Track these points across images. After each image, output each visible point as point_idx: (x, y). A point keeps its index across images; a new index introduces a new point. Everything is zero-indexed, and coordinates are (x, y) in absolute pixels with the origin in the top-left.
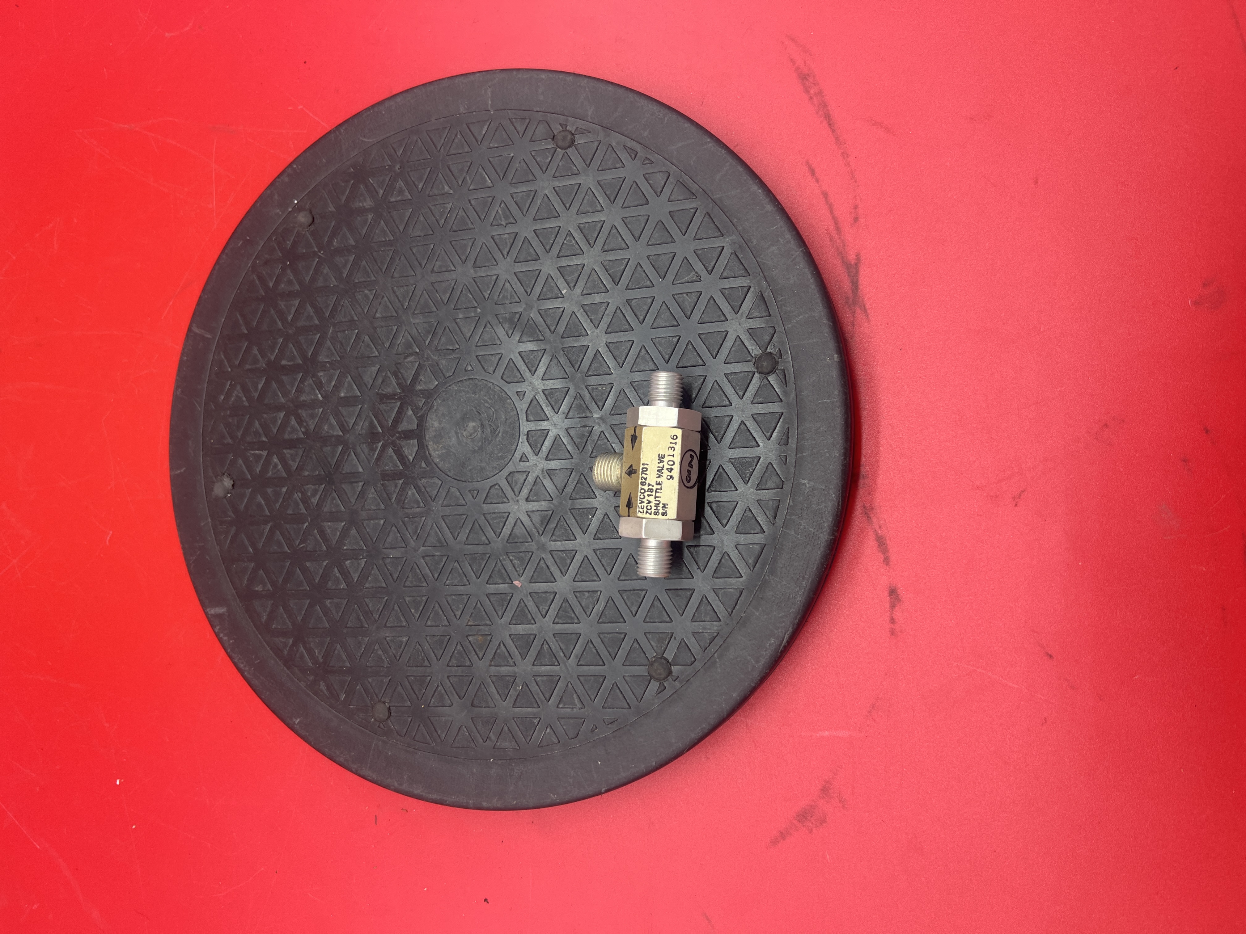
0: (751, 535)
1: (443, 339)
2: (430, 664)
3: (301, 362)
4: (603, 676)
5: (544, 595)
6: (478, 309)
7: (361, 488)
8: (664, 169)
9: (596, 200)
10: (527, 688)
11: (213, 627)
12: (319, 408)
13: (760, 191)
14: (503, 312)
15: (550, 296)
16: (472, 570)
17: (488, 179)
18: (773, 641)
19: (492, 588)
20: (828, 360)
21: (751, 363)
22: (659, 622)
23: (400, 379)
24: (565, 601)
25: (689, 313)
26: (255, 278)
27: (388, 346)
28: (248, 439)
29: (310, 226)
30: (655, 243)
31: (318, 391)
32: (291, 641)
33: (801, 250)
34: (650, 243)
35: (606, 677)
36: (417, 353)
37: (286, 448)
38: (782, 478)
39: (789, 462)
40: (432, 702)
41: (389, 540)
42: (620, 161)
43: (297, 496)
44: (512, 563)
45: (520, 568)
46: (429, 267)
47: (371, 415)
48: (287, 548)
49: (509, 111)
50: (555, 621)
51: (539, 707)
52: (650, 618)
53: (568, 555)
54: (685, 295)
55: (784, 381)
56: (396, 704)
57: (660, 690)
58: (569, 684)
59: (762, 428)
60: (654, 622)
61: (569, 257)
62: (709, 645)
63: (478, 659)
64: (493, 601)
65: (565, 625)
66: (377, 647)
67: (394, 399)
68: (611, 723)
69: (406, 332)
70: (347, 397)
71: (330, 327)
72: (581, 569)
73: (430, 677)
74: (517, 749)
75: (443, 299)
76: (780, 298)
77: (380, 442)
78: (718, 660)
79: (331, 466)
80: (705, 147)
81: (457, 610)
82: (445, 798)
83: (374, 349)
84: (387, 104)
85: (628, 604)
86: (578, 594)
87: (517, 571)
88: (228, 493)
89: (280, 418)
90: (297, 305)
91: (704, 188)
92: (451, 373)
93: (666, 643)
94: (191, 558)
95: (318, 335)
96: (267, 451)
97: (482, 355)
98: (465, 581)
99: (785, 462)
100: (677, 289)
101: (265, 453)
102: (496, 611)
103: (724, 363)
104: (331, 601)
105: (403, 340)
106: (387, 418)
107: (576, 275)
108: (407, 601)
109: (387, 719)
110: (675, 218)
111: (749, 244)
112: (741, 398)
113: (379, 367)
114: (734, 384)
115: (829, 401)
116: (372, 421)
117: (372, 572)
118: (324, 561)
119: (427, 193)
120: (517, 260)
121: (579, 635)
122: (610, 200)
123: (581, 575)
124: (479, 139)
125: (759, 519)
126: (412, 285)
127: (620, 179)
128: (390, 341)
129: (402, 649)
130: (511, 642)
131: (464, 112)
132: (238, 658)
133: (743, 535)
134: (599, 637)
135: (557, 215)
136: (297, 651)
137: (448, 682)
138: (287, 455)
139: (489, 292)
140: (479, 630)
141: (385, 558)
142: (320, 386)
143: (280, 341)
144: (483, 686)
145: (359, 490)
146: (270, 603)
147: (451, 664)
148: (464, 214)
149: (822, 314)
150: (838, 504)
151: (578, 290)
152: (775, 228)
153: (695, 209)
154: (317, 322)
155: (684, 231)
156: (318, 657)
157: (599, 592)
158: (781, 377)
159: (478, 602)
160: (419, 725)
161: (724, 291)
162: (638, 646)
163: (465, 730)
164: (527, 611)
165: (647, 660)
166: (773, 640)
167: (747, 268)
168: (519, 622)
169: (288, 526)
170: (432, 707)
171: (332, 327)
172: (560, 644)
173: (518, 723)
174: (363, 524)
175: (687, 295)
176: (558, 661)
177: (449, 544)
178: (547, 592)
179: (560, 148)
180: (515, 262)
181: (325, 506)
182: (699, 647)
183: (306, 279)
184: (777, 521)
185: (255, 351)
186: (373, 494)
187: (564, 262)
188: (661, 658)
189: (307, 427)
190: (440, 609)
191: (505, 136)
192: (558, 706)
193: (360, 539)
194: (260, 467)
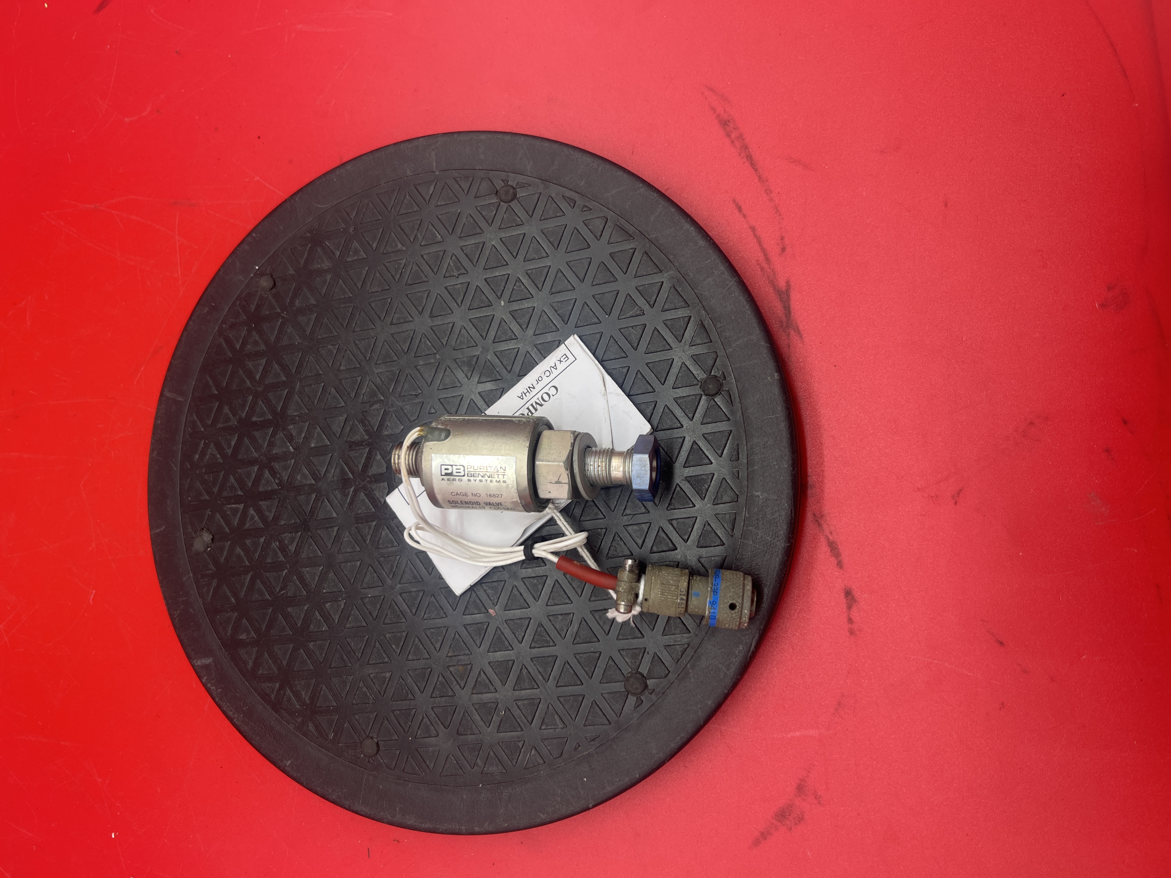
0: (712, 548)
1: (406, 385)
2: (414, 697)
3: (271, 418)
4: (582, 695)
5: (519, 621)
6: (437, 355)
7: (336, 532)
8: (601, 214)
9: (541, 247)
10: (509, 712)
11: (200, 678)
12: (290, 460)
13: (692, 229)
14: (461, 357)
15: (504, 339)
16: (448, 602)
17: (438, 235)
18: (741, 648)
19: (468, 619)
20: (769, 379)
21: (698, 386)
22: (631, 639)
23: (368, 426)
24: (540, 625)
25: (636, 345)
26: (223, 341)
27: (353, 396)
28: (225, 494)
29: (271, 289)
30: (599, 283)
31: (289, 444)
32: (277, 685)
33: (734, 279)
34: (594, 283)
35: (584, 695)
36: (381, 400)
37: (262, 500)
38: (736, 491)
39: (741, 476)
40: (418, 734)
41: (366, 580)
42: (560, 210)
43: (275, 545)
44: (486, 593)
45: (493, 597)
46: (389, 320)
47: (341, 462)
48: (268, 596)
49: (453, 171)
50: (532, 645)
51: (523, 730)
52: (622, 636)
53: (540, 580)
54: (630, 329)
55: (730, 401)
56: (384, 739)
57: (637, 704)
58: (550, 706)
59: (714, 446)
60: (627, 639)
61: (519, 302)
62: (681, 656)
63: (460, 688)
64: (470, 631)
65: (542, 649)
66: (361, 685)
67: (362, 445)
68: (593, 740)
69: (370, 381)
70: (318, 447)
71: (297, 383)
72: (553, 594)
73: (415, 710)
74: (504, 773)
75: (404, 347)
76: (719, 325)
77: (351, 487)
78: (691, 671)
79: (305, 513)
80: (638, 192)
81: (436, 643)
82: (438, 827)
83: (341, 399)
84: (338, 172)
85: (600, 623)
86: (551, 618)
87: (491, 600)
88: (208, 548)
89: (254, 472)
90: (264, 364)
91: (640, 229)
92: (415, 416)
93: (640, 658)
94: (175, 612)
95: (286, 391)
96: (243, 504)
97: (444, 398)
98: (442, 613)
99: (737, 476)
100: (623, 324)
101: (241, 506)
102: (474, 641)
103: (673, 389)
104: (314, 643)
105: (368, 390)
106: (356, 464)
107: (528, 317)
108: (387, 638)
109: (376, 754)
110: (616, 259)
111: (686, 278)
112: (691, 419)
113: (346, 416)
114: (684, 407)
115: (773, 416)
116: (343, 467)
117: (352, 612)
118: (305, 605)
119: (381, 251)
120: (471, 308)
121: (556, 657)
122: (554, 247)
123: (553, 599)
124: (427, 198)
125: (717, 532)
126: (373, 338)
127: (561, 227)
128: (355, 391)
129: (386, 685)
130: (490, 669)
131: (411, 174)
132: (226, 706)
133: (704, 549)
134: (576, 657)
135: (505, 263)
136: (284, 694)
137: (433, 713)
138: (263, 506)
139: (447, 339)
140: (459, 660)
141: (364, 598)
142: (290, 438)
143: (250, 398)
144: (467, 715)
145: (335, 535)
146: (255, 650)
147: (434, 695)
148: (417, 268)
149: (760, 337)
150: (791, 512)
151: (530, 332)
152: (709, 261)
153: (634, 250)
154: (284, 379)
155: (625, 271)
156: (304, 699)
157: (572, 615)
158: (726, 397)
159: (457, 633)
160: (408, 758)
161: (667, 322)
162: (613, 663)
163: (453, 758)
164: (503, 638)
165: (623, 676)
166: (741, 646)
167: (686, 300)
168: (497, 649)
169: (268, 574)
170: (418, 738)
171: (299, 382)
172: (538, 667)
173: (503, 748)
174: (340, 566)
175: (633, 328)
176: (537, 684)
177: (424, 579)
178: (522, 618)
179: (504, 202)
180: (469, 309)
181: (303, 552)
182: (672, 660)
183: (271, 338)
184: (735, 533)
185: (226, 410)
186: (347, 537)
187: (515, 306)
188: (636, 673)
189: (281, 478)
190: (419, 643)
191: (451, 194)
192: (540, 727)
193: (338, 581)
194: (237, 519)
